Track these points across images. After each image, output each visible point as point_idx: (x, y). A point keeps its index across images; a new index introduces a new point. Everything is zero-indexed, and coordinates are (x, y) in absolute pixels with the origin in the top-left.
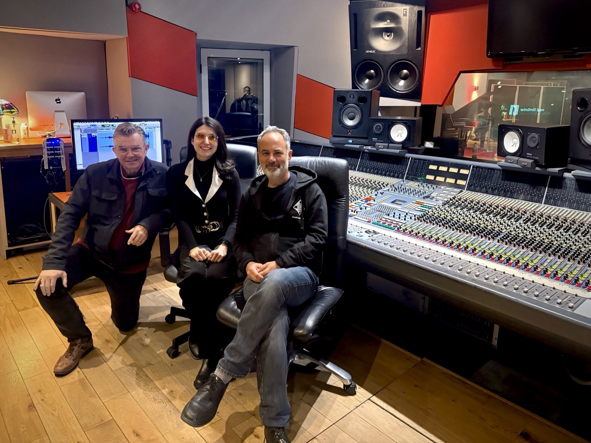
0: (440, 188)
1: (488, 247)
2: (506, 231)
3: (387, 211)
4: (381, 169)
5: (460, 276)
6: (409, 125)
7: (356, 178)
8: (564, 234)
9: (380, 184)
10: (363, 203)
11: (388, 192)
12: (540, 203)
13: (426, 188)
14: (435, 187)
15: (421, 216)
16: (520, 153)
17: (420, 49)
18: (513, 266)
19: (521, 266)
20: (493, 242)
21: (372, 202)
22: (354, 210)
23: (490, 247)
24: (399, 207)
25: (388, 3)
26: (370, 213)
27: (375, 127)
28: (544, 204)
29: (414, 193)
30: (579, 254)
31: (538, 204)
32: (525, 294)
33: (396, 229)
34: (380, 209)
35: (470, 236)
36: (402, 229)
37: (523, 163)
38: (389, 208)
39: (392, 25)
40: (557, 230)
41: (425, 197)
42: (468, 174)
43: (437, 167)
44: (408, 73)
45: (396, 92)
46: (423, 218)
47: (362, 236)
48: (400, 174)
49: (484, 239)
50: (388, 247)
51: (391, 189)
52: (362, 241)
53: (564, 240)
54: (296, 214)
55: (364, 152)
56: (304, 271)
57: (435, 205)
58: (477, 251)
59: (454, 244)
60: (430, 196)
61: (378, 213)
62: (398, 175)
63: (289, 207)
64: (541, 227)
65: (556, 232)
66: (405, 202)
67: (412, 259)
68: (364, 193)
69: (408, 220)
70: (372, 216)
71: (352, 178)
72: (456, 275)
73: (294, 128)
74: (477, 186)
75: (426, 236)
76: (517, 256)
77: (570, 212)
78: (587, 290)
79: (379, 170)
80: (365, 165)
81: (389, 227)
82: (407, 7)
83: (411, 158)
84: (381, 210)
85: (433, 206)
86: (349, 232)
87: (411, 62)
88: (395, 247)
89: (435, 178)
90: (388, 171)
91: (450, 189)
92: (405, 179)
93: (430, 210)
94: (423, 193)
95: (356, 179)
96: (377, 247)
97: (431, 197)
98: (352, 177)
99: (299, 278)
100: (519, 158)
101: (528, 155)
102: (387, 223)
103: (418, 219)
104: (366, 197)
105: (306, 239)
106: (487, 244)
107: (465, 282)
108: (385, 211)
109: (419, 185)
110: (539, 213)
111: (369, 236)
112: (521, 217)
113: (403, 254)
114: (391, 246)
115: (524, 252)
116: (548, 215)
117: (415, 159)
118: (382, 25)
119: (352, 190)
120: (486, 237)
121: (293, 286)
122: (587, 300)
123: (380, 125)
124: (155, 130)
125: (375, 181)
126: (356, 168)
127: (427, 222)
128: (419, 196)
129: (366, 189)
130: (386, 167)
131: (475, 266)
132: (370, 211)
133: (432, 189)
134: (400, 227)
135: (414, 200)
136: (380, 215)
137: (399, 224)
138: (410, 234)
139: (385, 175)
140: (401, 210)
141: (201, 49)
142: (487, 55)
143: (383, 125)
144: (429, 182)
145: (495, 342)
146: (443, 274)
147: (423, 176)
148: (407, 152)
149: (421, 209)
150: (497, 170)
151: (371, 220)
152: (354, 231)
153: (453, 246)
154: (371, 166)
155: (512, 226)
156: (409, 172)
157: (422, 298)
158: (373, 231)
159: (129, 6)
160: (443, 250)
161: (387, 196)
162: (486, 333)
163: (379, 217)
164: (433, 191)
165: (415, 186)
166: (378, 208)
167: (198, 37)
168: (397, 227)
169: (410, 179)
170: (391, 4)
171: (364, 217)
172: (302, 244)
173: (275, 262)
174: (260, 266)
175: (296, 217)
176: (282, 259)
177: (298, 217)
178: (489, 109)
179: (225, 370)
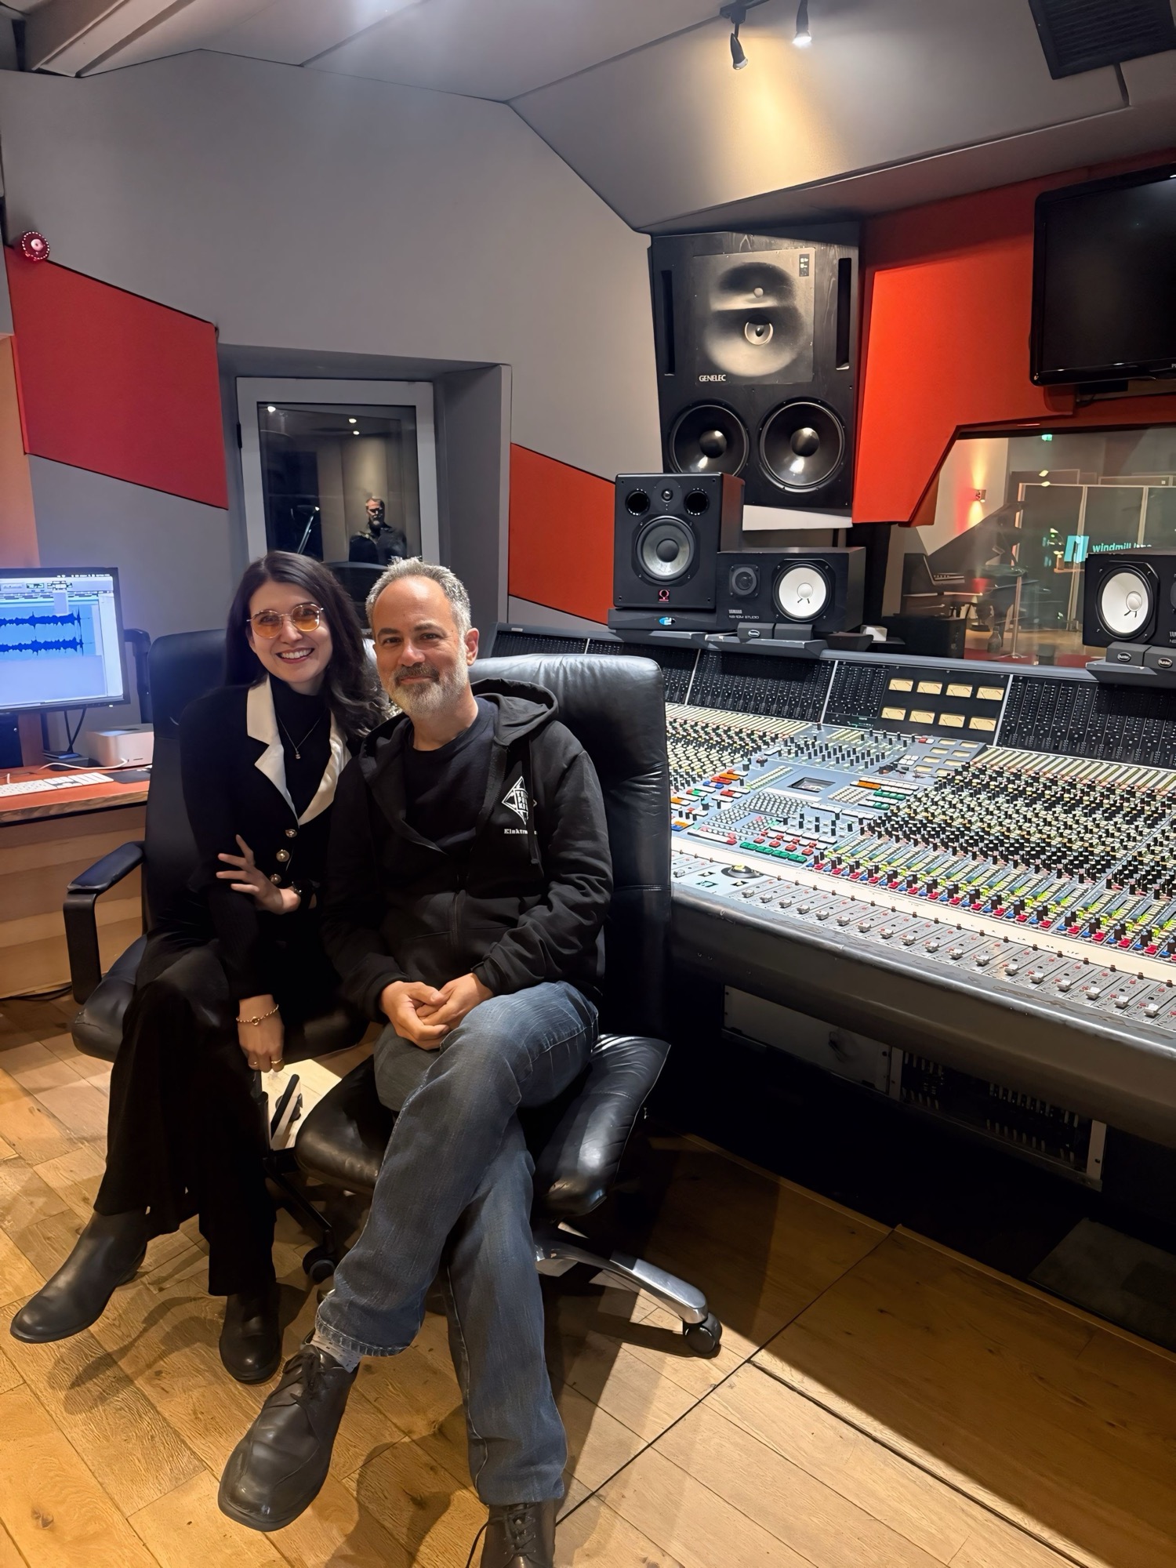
0: (925, 743)
1: (1082, 902)
2: (1125, 855)
3: (780, 810)
4: (756, 697)
5: (1014, 993)
6: (832, 571)
7: (685, 722)
9: (755, 737)
10: (712, 790)
11: (778, 759)
13: (885, 744)
14: (909, 742)
15: (878, 822)
16: (1148, 634)
17: (847, 368)
18: (1162, 956)
20: (1092, 889)
21: (734, 786)
22: (685, 810)
23: (1086, 903)
24: (812, 799)
25: (756, 239)
26: (733, 817)
27: (733, 580)
29: (853, 757)
33: (811, 860)
34: (759, 805)
35: (1025, 874)
36: (826, 860)
37: (1160, 662)
38: (785, 802)
39: (769, 303)
41: (884, 768)
42: (1000, 699)
43: (911, 683)
44: (816, 437)
45: (783, 490)
46: (887, 826)
47: (714, 884)
48: (808, 707)
49: (1065, 879)
50: (792, 914)
51: (786, 749)
52: (717, 899)
54: (515, 822)
55: (705, 651)
56: (562, 996)
57: (914, 790)
58: (1051, 915)
59: (983, 898)
60: (896, 765)
61: (754, 817)
62: (805, 712)
63: (489, 804)
66: (828, 784)
67: (866, 946)
68: (712, 762)
69: (843, 834)
70: (738, 825)
71: (677, 725)
72: (1002, 991)
73: (509, 595)
74: (1029, 733)
75: (900, 879)
79: (750, 700)
80: (710, 686)
81: (788, 857)
82: (811, 250)
83: (837, 662)
84: (762, 809)
85: (910, 792)
86: (675, 874)
87: (822, 404)
88: (812, 914)
89: (908, 715)
90: (774, 700)
91: (953, 743)
92: (824, 722)
93: (902, 804)
94: (877, 757)
95: (687, 726)
96: (760, 914)
97: (899, 768)
98: (675, 721)
100: (1147, 646)
102: (783, 845)
103: (872, 829)
104: (717, 775)
105: (551, 896)
106: (1076, 894)
107: (1032, 1012)
108: (773, 811)
109: (862, 737)
111: (735, 884)
112: (1163, 815)
113: (837, 934)
114: (801, 912)
117: (850, 664)
118: (741, 302)
119: (676, 755)
120: (1072, 874)
121: (541, 1047)
123: (749, 571)
124: (98, 600)
125: (741, 731)
126: (684, 696)
127: (897, 837)
128: (867, 767)
129: (718, 752)
130: (770, 691)
131: (1053, 961)
132: (732, 813)
133: (902, 746)
134: (822, 854)
135: (854, 778)
136: (760, 823)
137: (817, 847)
138: (850, 872)
139: (767, 713)
140: (820, 807)
141: (238, 379)
142: (1032, 378)
143: (757, 571)
144: (891, 725)
145: (1094, 1171)
146: (962, 988)
147: (874, 710)
148: (827, 646)
149: (876, 802)
150: (1083, 684)
151: (738, 838)
152: (691, 870)
153: (979, 904)
154: (727, 690)
155: (1141, 841)
156: (834, 702)
157: (884, 1054)
158: (744, 870)
159: (11, 247)
160: (952, 915)
161: (777, 770)
162: (1068, 1145)
163: (758, 829)
164: (905, 751)
165: (853, 740)
166: (753, 804)
167: (225, 339)
168: (812, 856)
169: (836, 721)
170: (766, 243)
171: (715, 832)
172: (541, 911)
173: (472, 976)
174: (426, 997)
175: (514, 832)
176: (494, 965)
177: (519, 829)
178: (1014, 547)
179: (345, 1333)
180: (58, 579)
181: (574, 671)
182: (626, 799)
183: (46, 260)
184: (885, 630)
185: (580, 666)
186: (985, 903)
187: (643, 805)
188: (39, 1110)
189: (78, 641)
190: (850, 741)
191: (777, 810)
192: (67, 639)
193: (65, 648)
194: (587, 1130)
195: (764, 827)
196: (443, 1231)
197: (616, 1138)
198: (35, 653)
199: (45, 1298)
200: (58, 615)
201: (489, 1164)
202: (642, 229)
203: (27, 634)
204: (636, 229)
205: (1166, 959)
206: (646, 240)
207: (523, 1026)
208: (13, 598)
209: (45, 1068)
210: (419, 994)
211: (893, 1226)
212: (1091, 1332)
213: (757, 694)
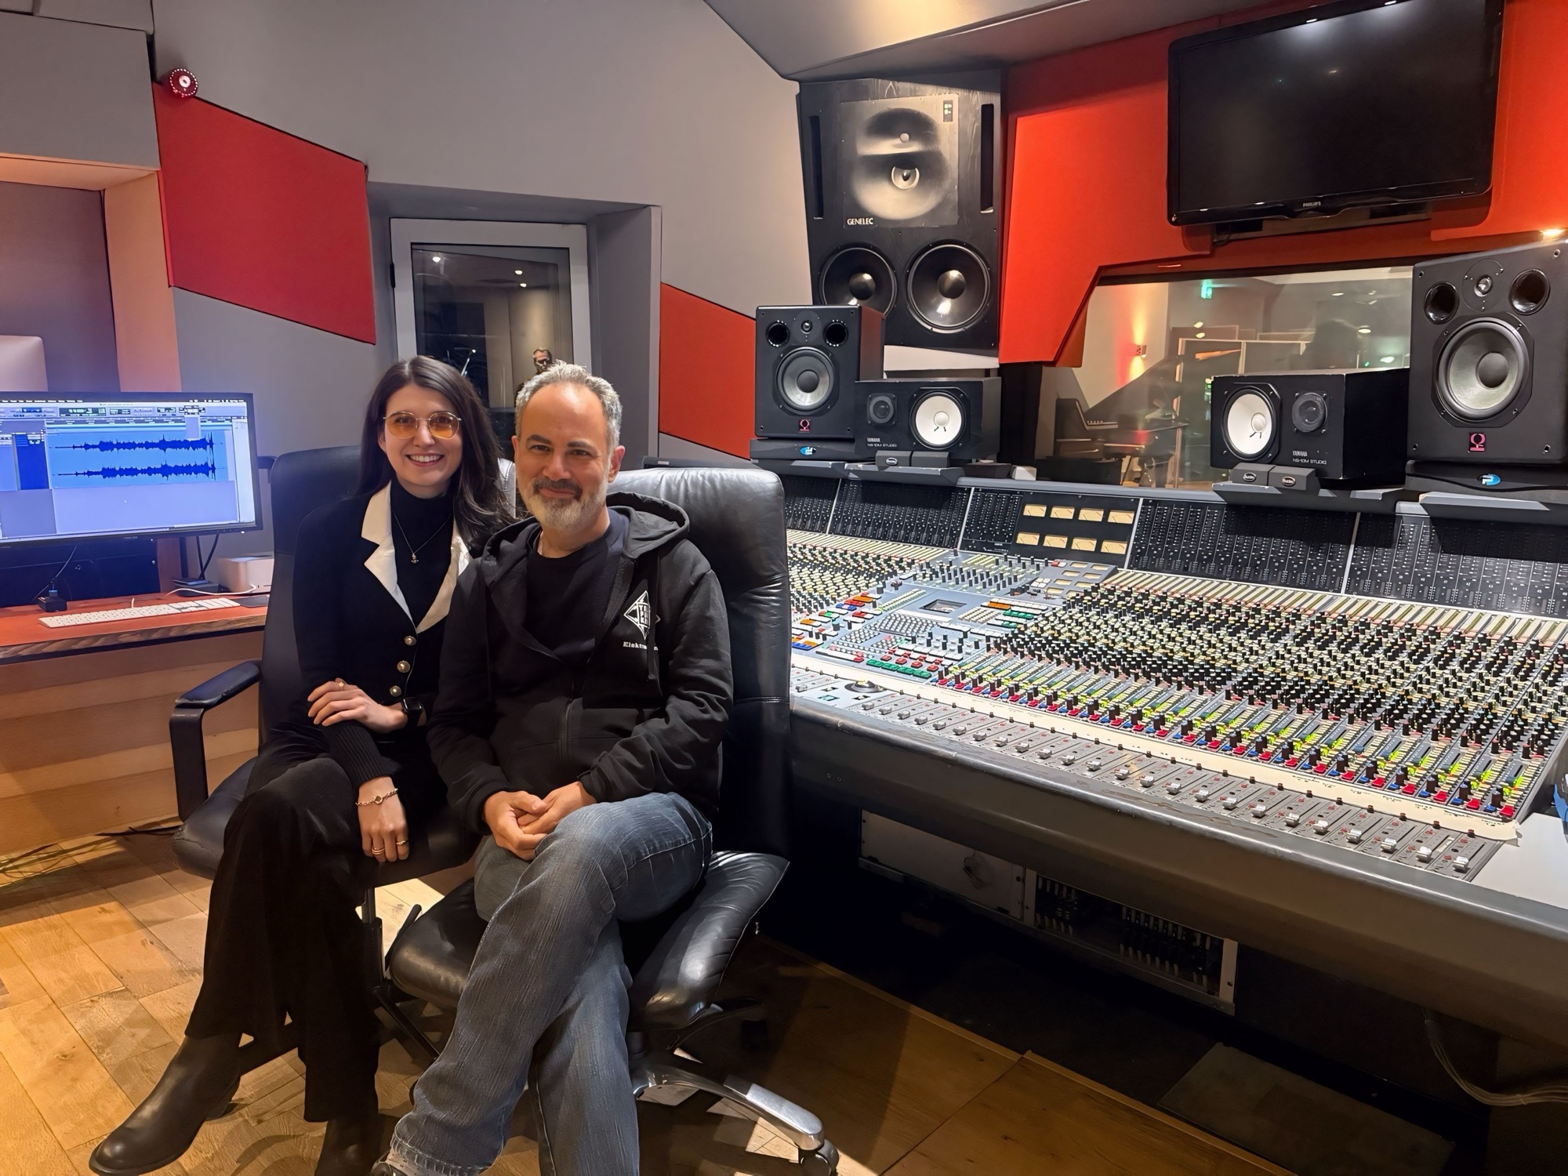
0: (1057, 566)
1: (1201, 712)
2: (1247, 668)
3: (910, 630)
4: (895, 525)
5: (1124, 796)
6: (965, 397)
7: (825, 550)
8: (1413, 667)
9: (892, 563)
10: (844, 612)
11: (912, 583)
12: (1334, 591)
13: (1018, 568)
14: (1042, 565)
15: (1005, 638)
16: (1272, 454)
17: (992, 211)
18: (1275, 762)
19: (1300, 759)
20: (1212, 700)
21: (867, 608)
22: (815, 631)
23: (1204, 713)
24: (944, 620)
25: (902, 85)
26: (863, 637)
27: (872, 407)
28: (1347, 592)
29: (986, 580)
30: (1462, 720)
31: (1329, 595)
32: (1321, 837)
33: (935, 676)
34: (889, 626)
35: (1146, 687)
36: (950, 675)
37: (1284, 481)
38: (916, 622)
39: (914, 147)
40: (1392, 659)
41: (1016, 590)
42: (1131, 523)
43: (1045, 508)
44: (963, 279)
45: (931, 331)
46: (1013, 643)
47: (836, 698)
48: (946, 534)
49: (1185, 690)
50: (909, 724)
51: (921, 574)
52: (836, 712)
53: (1414, 685)
54: (636, 636)
55: (846, 481)
56: (669, 806)
57: (1043, 610)
58: (1168, 725)
59: (1102, 709)
60: (1028, 588)
61: (884, 636)
62: (945, 539)
63: (610, 614)
64: (1345, 651)
65: (1387, 664)
66: (959, 605)
67: (979, 753)
68: (847, 586)
69: (969, 651)
70: (867, 644)
71: (816, 552)
72: (1111, 793)
73: (659, 432)
74: (1159, 556)
75: (1021, 692)
76: (1285, 734)
77: (1420, 611)
78: (1498, 817)
79: (889, 528)
80: (851, 515)
81: (913, 673)
82: (954, 96)
83: (973, 489)
84: (893, 630)
85: (1039, 612)
86: (798, 688)
87: (967, 246)
88: (930, 724)
89: (1041, 541)
90: (912, 527)
91: (1085, 566)
92: (960, 549)
93: (1030, 623)
94: (1010, 579)
95: (826, 553)
96: (876, 725)
97: (1031, 590)
98: (814, 549)
99: (654, 827)
100: (1271, 466)
101: (1296, 457)
102: (910, 662)
103: (998, 646)
104: (852, 598)
105: (669, 709)
106: (1195, 705)
107: (1139, 814)
108: (903, 631)
109: (997, 561)
110: (1334, 615)
111: (857, 699)
112: (1287, 630)
113: (952, 741)
114: (918, 722)
115: (1306, 722)
116: (1362, 620)
117: (985, 491)
118: (887, 147)
119: (812, 580)
120: (1192, 686)
121: (639, 855)
122: (1505, 845)
123: (887, 400)
124: (231, 426)
125: (879, 557)
126: (825, 525)
127: (1022, 653)
128: (999, 589)
129: (853, 576)
130: (908, 518)
131: (1166, 766)
132: (862, 633)
133: (1035, 569)
134: (946, 669)
135: (986, 599)
136: (889, 642)
137: (942, 663)
138: (973, 687)
139: (906, 540)
140: (949, 627)
141: (392, 220)
142: (1170, 219)
143: (894, 399)
144: (1026, 551)
145: (1226, 994)
146: (1071, 791)
147: (1009, 536)
148: (963, 473)
149: (1005, 621)
150: (1212, 506)
151: (865, 656)
152: (814, 686)
153: (1097, 715)
154: (867, 518)
155: (1263, 655)
156: (971, 528)
157: (1018, 879)
158: (867, 685)
159: (160, 83)
160: (1066, 725)
161: (910, 593)
162: (1201, 969)
163: (886, 648)
164: (1037, 574)
165: (987, 564)
166: (884, 625)
167: (372, 177)
168: (937, 672)
169: (972, 547)
170: (911, 89)
171: (844, 650)
172: (657, 724)
173: (578, 785)
174: (527, 805)
175: (633, 645)
176: (600, 771)
177: (638, 644)
178: (1175, 400)
179: (421, 1150)
180: (191, 403)
181: (695, 483)
182: (745, 611)
183: (194, 96)
184: (1035, 470)
185: (701, 479)
186: (1104, 713)
187: (763, 617)
188: (152, 943)
189: (210, 465)
190: (984, 566)
191: (907, 630)
192: (199, 464)
193: (196, 473)
194: (691, 942)
195: (893, 645)
196: (527, 1042)
197: (721, 950)
198: (165, 477)
199: (129, 1129)
200: (190, 440)
201: (580, 974)
202: (791, 77)
203: (156, 458)
204: (783, 76)
205: (1280, 765)
206: (795, 87)
207: (620, 831)
208: (143, 422)
209: (161, 901)
210: (523, 803)
211: (1022, 1052)
212: (1219, 1156)
213: (896, 521)
